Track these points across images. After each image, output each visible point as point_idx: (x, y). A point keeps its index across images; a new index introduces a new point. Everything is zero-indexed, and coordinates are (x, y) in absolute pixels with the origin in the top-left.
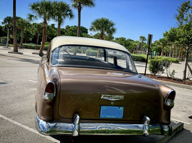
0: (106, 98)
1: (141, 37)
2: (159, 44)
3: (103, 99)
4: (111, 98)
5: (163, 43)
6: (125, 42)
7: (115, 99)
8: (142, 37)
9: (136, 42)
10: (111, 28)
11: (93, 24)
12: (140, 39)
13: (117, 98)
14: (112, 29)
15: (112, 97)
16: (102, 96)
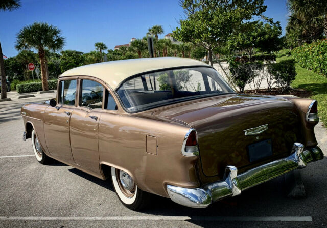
0: (251, 133)
1: (97, 45)
2: (133, 50)
3: (247, 136)
4: (255, 131)
5: (138, 47)
6: (75, 58)
7: (259, 131)
8: (99, 44)
9: (91, 54)
10: (55, 38)
11: (21, 37)
12: (97, 48)
13: (261, 130)
14: (56, 40)
15: (256, 129)
16: (245, 132)
